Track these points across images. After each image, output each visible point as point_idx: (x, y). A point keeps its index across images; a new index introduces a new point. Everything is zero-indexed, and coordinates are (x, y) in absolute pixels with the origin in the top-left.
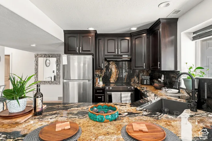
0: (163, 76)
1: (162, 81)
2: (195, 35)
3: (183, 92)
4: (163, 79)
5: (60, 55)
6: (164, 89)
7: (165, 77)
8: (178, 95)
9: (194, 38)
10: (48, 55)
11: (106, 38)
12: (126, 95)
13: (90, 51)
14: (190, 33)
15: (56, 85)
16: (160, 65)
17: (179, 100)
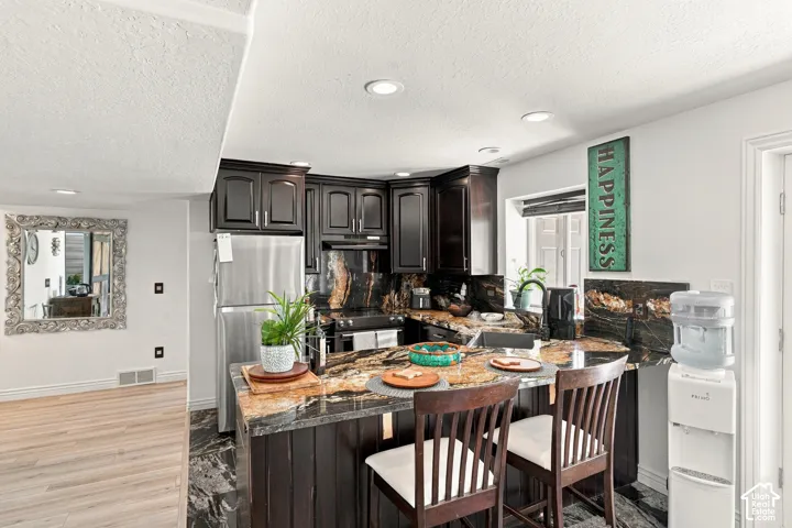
0: (464, 287)
1: (462, 299)
2: (526, 206)
3: (510, 317)
4: (463, 292)
5: (126, 222)
6: (475, 314)
7: (467, 290)
8: (503, 323)
9: (526, 212)
10: (74, 220)
11: (325, 187)
12: (387, 337)
13: (291, 223)
14: (518, 202)
15: (108, 330)
16: (469, 263)
17: (503, 330)
